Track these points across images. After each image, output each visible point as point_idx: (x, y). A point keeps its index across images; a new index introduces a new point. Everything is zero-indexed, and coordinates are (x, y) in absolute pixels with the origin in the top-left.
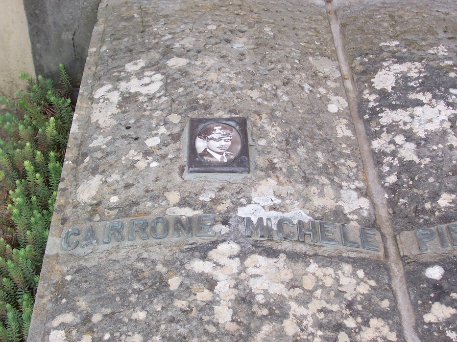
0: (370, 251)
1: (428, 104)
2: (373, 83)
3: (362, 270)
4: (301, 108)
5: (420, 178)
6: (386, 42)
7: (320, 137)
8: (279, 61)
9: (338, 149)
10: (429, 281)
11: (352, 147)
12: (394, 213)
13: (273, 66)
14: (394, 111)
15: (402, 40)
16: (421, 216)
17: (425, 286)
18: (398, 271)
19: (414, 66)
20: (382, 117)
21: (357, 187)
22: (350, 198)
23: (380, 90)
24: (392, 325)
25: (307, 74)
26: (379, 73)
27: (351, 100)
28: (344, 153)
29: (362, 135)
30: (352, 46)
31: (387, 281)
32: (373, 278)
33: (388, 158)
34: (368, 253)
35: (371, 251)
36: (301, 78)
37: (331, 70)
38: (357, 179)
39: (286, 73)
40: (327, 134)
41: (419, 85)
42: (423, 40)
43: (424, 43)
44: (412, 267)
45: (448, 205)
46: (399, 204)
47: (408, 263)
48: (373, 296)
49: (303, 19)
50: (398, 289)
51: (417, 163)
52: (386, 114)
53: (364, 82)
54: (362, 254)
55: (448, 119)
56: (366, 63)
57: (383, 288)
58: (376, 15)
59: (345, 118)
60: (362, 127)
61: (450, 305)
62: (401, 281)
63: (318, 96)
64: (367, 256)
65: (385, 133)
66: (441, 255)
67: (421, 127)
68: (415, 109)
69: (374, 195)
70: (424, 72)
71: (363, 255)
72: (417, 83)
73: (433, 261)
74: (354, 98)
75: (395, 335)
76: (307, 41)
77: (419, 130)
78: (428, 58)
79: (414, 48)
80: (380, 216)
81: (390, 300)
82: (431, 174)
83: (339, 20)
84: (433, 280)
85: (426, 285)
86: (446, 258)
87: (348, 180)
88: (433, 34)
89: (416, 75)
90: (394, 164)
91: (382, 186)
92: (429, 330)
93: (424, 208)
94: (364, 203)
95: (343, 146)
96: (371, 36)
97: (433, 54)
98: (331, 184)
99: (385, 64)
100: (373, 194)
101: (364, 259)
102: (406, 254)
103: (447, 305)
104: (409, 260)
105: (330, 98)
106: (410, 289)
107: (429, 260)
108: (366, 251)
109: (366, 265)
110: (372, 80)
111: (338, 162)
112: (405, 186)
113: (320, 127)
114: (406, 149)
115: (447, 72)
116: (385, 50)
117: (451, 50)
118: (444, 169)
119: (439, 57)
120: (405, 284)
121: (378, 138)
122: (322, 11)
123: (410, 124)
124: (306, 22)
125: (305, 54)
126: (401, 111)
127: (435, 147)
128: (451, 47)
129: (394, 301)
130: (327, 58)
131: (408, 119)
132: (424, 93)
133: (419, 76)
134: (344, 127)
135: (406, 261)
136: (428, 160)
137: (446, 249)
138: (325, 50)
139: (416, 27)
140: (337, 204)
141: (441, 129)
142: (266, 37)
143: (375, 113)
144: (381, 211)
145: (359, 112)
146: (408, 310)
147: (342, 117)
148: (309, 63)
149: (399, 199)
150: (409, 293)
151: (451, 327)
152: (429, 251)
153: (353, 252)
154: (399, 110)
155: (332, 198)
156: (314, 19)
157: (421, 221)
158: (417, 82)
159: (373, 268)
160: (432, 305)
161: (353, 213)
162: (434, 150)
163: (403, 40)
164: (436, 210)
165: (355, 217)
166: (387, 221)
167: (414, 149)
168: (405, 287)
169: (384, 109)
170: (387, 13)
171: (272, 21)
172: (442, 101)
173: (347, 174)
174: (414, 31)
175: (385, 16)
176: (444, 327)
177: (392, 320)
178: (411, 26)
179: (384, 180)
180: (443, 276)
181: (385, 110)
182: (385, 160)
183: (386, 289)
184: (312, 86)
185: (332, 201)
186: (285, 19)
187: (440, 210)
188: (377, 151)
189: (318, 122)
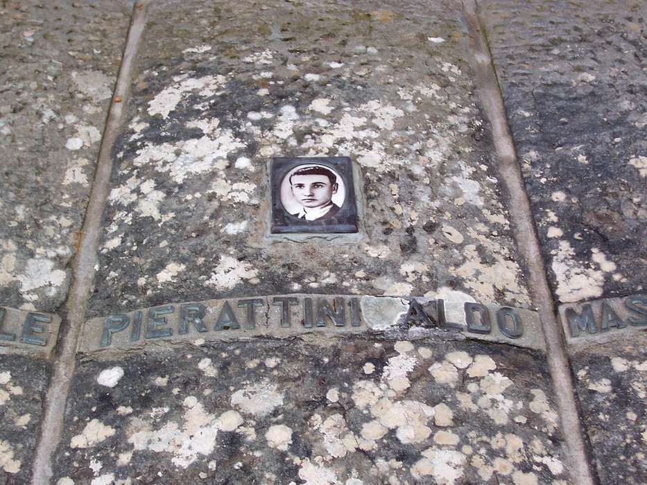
0: (29, 346)
1: (209, 135)
2: (149, 106)
3: (9, 373)
4: (24, 145)
5: (149, 242)
6: (193, 47)
7: (34, 185)
8: (23, 78)
9: (55, 202)
10: (98, 387)
11: (77, 199)
12: (96, 291)
13: (10, 85)
14: (158, 147)
15: (216, 44)
16: (125, 296)
17: (91, 396)
18: (65, 375)
19: (215, 81)
20: (139, 155)
21: (58, 256)
22: (39, 270)
23: (153, 117)
24: (20, 451)
25: (57, 97)
26: (164, 92)
27: (110, 132)
28: (62, 207)
29: (102, 182)
30: (146, 55)
31: (41, 387)
32: (21, 384)
33: (121, 213)
34: (26, 348)
35: (32, 346)
36: (45, 102)
37: (99, 90)
38: (63, 243)
39: (25, 94)
40: (47, 180)
41: (208, 107)
42: (246, 42)
43: (244, 47)
44: (86, 368)
45: (170, 279)
46: (108, 278)
47: (83, 363)
48: (10, 410)
49: (90, 18)
50: (54, 399)
51: (156, 219)
52: (146, 151)
53: (138, 105)
54: (17, 350)
55: (227, 156)
56: (153, 78)
57: (31, 398)
58: (197, 9)
59: (87, 157)
60: (108, 170)
61: (110, 424)
62: (63, 388)
63: (61, 126)
64: (25, 353)
65: (134, 177)
66: (127, 352)
67: (183, 169)
68: (187, 142)
69: (80, 267)
70: (224, 89)
71: (18, 352)
72: (206, 106)
73: (115, 360)
74: (116, 129)
75: (20, 465)
76: (81, 49)
77: (178, 172)
78: (239, 68)
79: (226, 55)
80: (76, 295)
81: (34, 415)
82: (164, 237)
83: (147, 17)
84: (104, 387)
85: (93, 395)
86: (134, 356)
87: (48, 246)
88: (263, 35)
89: (211, 94)
90: (126, 222)
91: (97, 253)
92: (69, 458)
93: (135, 285)
94: (58, 278)
95: (64, 197)
96: (176, 39)
97: (248, 63)
98: (17, 252)
99: (176, 79)
100: (79, 265)
101: (19, 357)
102: (82, 350)
103: (106, 424)
104: (85, 359)
105: (78, 129)
106: (70, 400)
107: (111, 359)
108: (24, 345)
109: (19, 366)
110: (149, 103)
111: (46, 220)
112: (125, 253)
113: (39, 171)
114: (149, 200)
115: (257, 89)
116: (186, 59)
117: (278, 57)
118: (188, 228)
119: (256, 67)
120: (67, 393)
121: (122, 186)
122: (127, 6)
123: (171, 164)
124: (95, 22)
125: (68, 67)
126: (167, 145)
127: (189, 197)
128: (280, 51)
129: (39, 416)
130: (101, 72)
131: (171, 157)
132: (210, 119)
133: (215, 95)
134: (78, 170)
135: (81, 361)
136: (172, 215)
137: (135, 343)
138: (105, 61)
139: (245, 24)
140: (15, 279)
141: (211, 170)
142: (20, 45)
143: (133, 149)
144: (79, 289)
145: (114, 147)
146: (55, 430)
147: (83, 155)
148: (70, 80)
149: (110, 271)
150: (66, 405)
151: (98, 455)
152: (112, 346)
153: (4, 346)
154: (165, 144)
155: (9, 271)
156: (109, 16)
157: (125, 302)
158: (207, 103)
159: (28, 370)
160: (88, 423)
161: (34, 291)
162: (186, 201)
163: (218, 43)
164: (150, 287)
165: (35, 297)
166: (82, 303)
167: (161, 200)
168: (64, 397)
169: (146, 143)
170: (213, 6)
171: (40, 22)
172: (231, 131)
173: (52, 237)
174: (239, 31)
175: (208, 10)
176: (89, 455)
177: (24, 443)
178: (238, 24)
179: (104, 245)
180: (119, 381)
181: (147, 145)
182: (117, 216)
183: (34, 399)
184: (57, 113)
185: (9, 275)
186: (63, 18)
187: (155, 287)
188: (112, 204)
189: (41, 164)
